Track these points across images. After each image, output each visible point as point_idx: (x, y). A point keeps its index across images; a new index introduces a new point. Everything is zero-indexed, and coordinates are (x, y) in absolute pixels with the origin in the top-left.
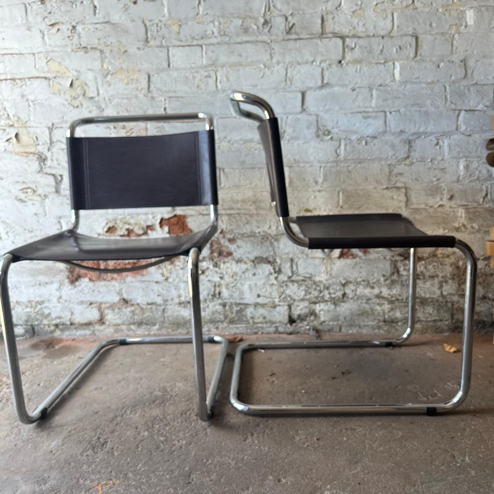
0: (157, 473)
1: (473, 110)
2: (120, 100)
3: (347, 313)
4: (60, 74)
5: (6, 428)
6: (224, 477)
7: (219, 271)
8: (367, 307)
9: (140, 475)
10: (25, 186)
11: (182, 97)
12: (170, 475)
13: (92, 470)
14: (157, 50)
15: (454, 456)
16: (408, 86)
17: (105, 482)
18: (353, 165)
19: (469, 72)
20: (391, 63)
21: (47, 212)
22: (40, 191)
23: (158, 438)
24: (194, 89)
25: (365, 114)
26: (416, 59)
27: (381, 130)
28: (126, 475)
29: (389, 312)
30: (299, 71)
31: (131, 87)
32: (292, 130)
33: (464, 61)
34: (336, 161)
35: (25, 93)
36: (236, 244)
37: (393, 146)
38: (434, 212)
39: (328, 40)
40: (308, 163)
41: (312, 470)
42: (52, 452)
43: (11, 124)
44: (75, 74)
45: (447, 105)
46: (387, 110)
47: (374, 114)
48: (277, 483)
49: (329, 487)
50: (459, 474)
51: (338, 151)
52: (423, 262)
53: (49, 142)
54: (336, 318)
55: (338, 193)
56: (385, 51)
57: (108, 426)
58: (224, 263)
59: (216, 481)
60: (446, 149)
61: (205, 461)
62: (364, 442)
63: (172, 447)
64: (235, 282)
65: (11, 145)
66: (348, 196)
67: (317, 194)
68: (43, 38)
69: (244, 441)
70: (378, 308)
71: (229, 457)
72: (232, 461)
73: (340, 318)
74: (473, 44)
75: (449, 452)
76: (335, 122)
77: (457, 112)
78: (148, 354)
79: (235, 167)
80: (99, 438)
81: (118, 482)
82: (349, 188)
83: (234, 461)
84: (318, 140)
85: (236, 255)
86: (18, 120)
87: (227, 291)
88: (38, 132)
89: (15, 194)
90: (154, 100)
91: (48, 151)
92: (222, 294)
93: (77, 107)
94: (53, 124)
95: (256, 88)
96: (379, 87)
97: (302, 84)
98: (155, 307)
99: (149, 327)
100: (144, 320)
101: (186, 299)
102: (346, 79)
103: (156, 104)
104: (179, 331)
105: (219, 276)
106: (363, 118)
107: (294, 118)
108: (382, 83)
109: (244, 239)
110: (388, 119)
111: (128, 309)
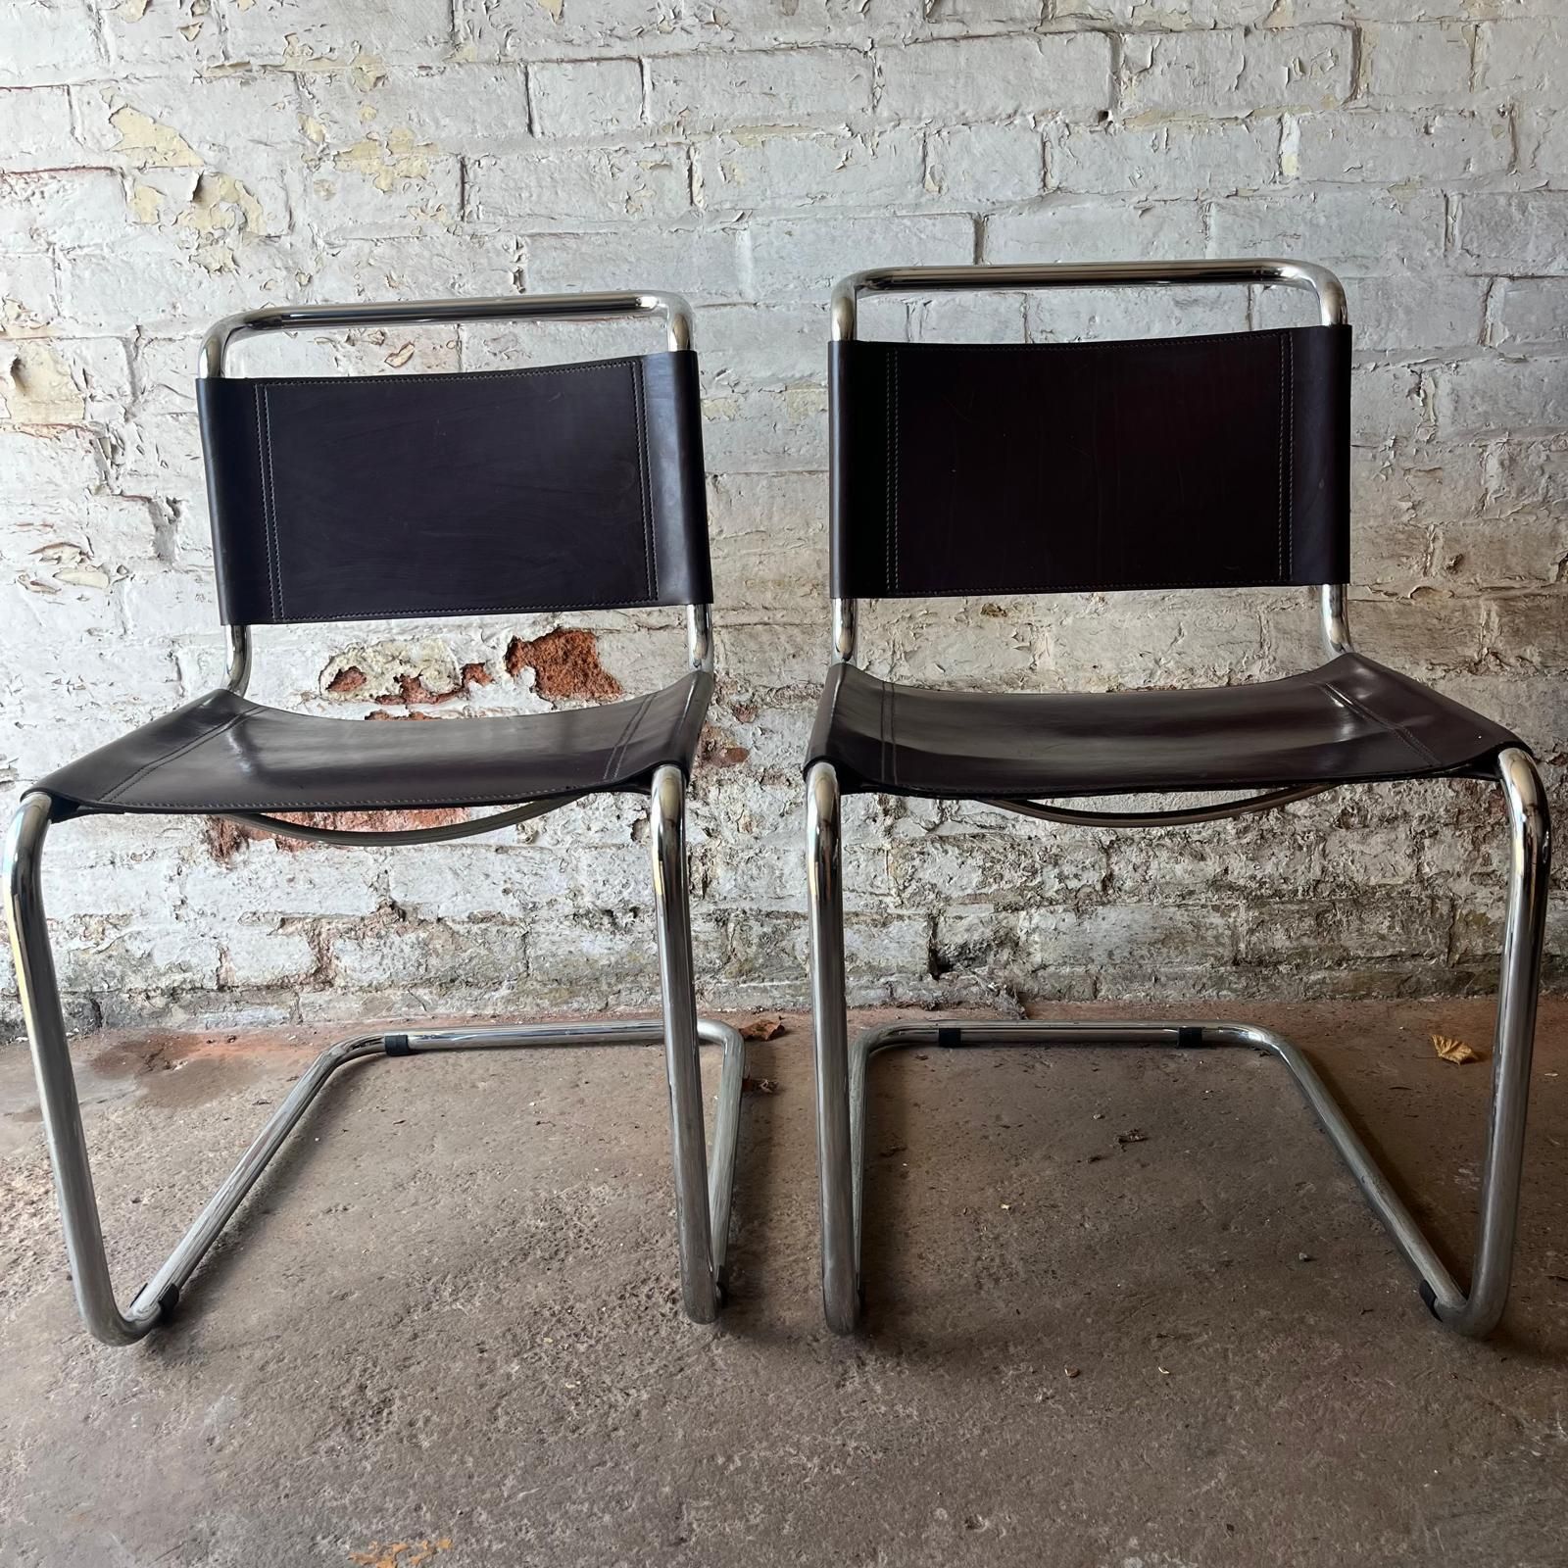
0: (572, 1508)
1: (1533, 277)
2: (367, 246)
3: (1118, 937)
4: (158, 158)
5: (46, 1358)
6: (790, 1516)
7: (704, 811)
8: (1181, 917)
9: (514, 1515)
10: (51, 538)
11: (576, 236)
12: (613, 1514)
13: (354, 1502)
14: (488, 75)
15: (1518, 1424)
16: (1326, 198)
17: (402, 1545)
19: (1526, 148)
20: (1270, 120)
21: (130, 626)
22: (103, 555)
23: (556, 1381)
24: (617, 208)
25: (1181, 294)
26: (1351, 105)
28: (467, 1516)
29: (1251, 931)
30: (967, 149)
31: (401, 201)
33: (1509, 114)
35: (40, 221)
36: (757, 724)
38: (1400, 613)
39: (1064, 38)
41: (1069, 1483)
42: (211, 1440)
44: (211, 156)
45: (1451, 260)
47: (1213, 292)
48: (964, 1532)
49: (1133, 1542)
50: (1542, 1484)
53: (128, 389)
54: (1081, 955)
56: (1252, 76)
57: (387, 1345)
58: (720, 783)
59: (766, 1532)
60: (1445, 406)
61: (720, 1461)
62: (1225, 1380)
63: (607, 1414)
64: (757, 846)
68: (97, 34)
69: (838, 1386)
70: (1216, 919)
71: (797, 1445)
72: (809, 1459)
73: (1093, 955)
74: (1541, 56)
75: (1499, 1410)
76: (1085, 318)
77: (1484, 282)
78: (481, 1085)
79: (754, 469)
80: (362, 1388)
81: (446, 1542)
83: (816, 1460)
85: (759, 759)
86: (19, 316)
87: (731, 874)
88: (88, 354)
89: (19, 567)
90: (481, 246)
91: (127, 420)
92: (714, 884)
93: (219, 270)
94: (138, 328)
95: (823, 203)
96: (1231, 200)
97: (976, 190)
98: (495, 929)
99: (476, 992)
100: (461, 972)
101: (598, 903)
102: (1123, 173)
103: (489, 258)
104: (575, 1005)
105: (704, 825)
106: (1177, 303)
107: (947, 307)
108: (1241, 186)
109: (785, 706)
110: (1256, 308)
111: (406, 937)
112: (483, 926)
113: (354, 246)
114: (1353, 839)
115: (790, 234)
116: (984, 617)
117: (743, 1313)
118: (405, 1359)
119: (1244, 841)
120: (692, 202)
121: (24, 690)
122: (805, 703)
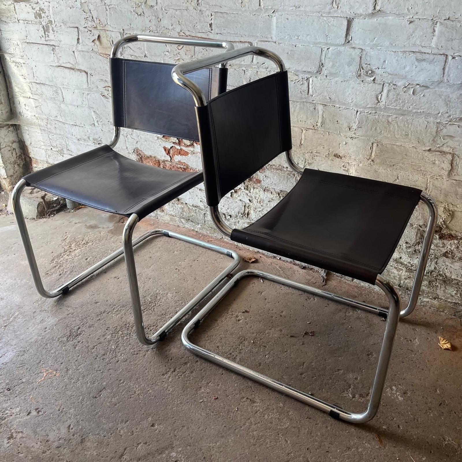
2: (174, 11)
7: (249, 194)
10: (107, 84)
11: (227, 13)
17: (52, 371)
18: (394, 116)
23: (112, 344)
24: (238, 5)
25: (419, 56)
27: (436, 78)
29: (406, 279)
32: (331, 63)
34: (375, 108)
36: (264, 174)
37: (447, 102)
40: (345, 104)
43: (95, 26)
46: (450, 53)
47: (432, 57)
51: (379, 97)
52: (456, 242)
55: (373, 143)
57: (92, 319)
58: (254, 188)
62: (249, 419)
63: (113, 358)
64: (262, 208)
65: (96, 46)
66: (383, 150)
67: (350, 141)
69: (163, 375)
70: (395, 271)
76: (382, 61)
80: (79, 328)
81: (59, 374)
82: (385, 142)
84: (358, 81)
85: (264, 184)
86: (99, 23)
87: (254, 214)
88: (113, 36)
89: (101, 90)
90: (202, 14)
91: (121, 55)
92: (250, 215)
93: (140, 15)
94: (123, 30)
95: (299, 9)
96: (446, 21)
97: (350, 9)
98: (198, 210)
99: (194, 224)
100: (190, 218)
101: (222, 211)
102: (405, 6)
103: (204, 18)
104: (215, 235)
105: (249, 198)
106: (417, 60)
107: (335, 51)
108: (451, 16)
109: (272, 170)
110: (448, 66)
111: (179, 205)
112: (195, 208)
113: (171, 10)
114: (448, 262)
115: (288, 19)
116: (335, 158)
117: (164, 344)
118: (92, 325)
119: (409, 251)
120: (260, 5)
121: (103, 122)
122: (278, 171)
